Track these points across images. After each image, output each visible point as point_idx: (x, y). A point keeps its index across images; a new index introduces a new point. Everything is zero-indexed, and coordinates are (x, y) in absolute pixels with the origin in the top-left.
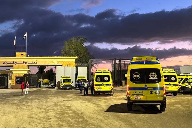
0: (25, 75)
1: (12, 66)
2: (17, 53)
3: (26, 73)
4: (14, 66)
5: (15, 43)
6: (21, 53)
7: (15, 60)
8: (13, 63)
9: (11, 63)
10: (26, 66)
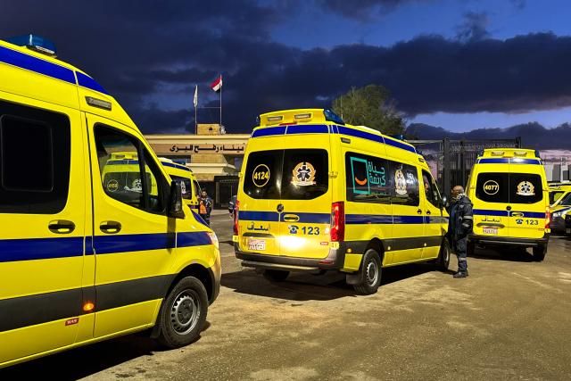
0: (217, 178)
1: (189, 157)
2: (199, 125)
3: (220, 172)
4: (194, 156)
5: (195, 102)
6: (209, 126)
7: (195, 143)
8: (191, 149)
9: (186, 149)
10: (219, 155)
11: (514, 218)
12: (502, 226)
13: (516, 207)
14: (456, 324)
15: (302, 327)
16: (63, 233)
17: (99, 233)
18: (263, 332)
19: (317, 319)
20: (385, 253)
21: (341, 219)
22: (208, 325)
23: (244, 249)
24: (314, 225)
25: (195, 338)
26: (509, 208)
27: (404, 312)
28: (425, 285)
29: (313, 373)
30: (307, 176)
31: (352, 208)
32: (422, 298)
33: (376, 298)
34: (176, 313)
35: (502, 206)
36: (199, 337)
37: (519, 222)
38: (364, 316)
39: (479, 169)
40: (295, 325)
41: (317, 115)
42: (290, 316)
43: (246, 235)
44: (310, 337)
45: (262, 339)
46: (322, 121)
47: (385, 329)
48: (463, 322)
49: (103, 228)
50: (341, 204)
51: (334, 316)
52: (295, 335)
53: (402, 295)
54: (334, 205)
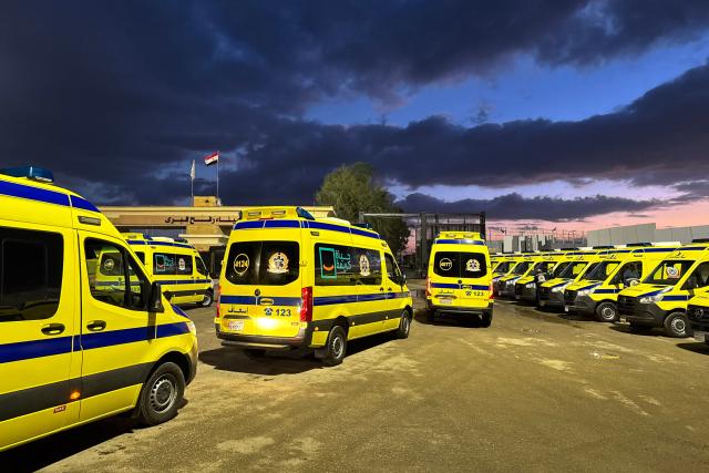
0: (213, 248)
1: (185, 228)
2: (196, 198)
3: (215, 243)
4: (189, 227)
5: (193, 174)
6: (205, 198)
7: (191, 214)
8: (187, 220)
9: (182, 221)
10: (215, 226)
11: (464, 291)
12: (455, 297)
13: (466, 281)
14: (399, 390)
15: (269, 400)
16: (54, 335)
17: (86, 331)
18: (234, 406)
19: (285, 392)
20: (351, 328)
21: (310, 301)
22: (186, 402)
23: (225, 330)
24: (286, 308)
25: (173, 415)
26: (460, 282)
27: (359, 381)
28: (384, 354)
29: (270, 441)
30: (282, 265)
31: (319, 292)
32: (379, 367)
33: (339, 369)
34: (155, 395)
35: (454, 280)
36: (177, 414)
37: (468, 294)
38: (324, 387)
39: (436, 248)
40: (264, 400)
41: (291, 213)
42: (260, 391)
43: (227, 317)
44: (274, 410)
45: (233, 413)
46: (295, 217)
47: (339, 398)
48: (404, 387)
49: (90, 327)
50: (310, 290)
51: (300, 389)
52: (261, 408)
53: (362, 364)
54: (303, 290)
